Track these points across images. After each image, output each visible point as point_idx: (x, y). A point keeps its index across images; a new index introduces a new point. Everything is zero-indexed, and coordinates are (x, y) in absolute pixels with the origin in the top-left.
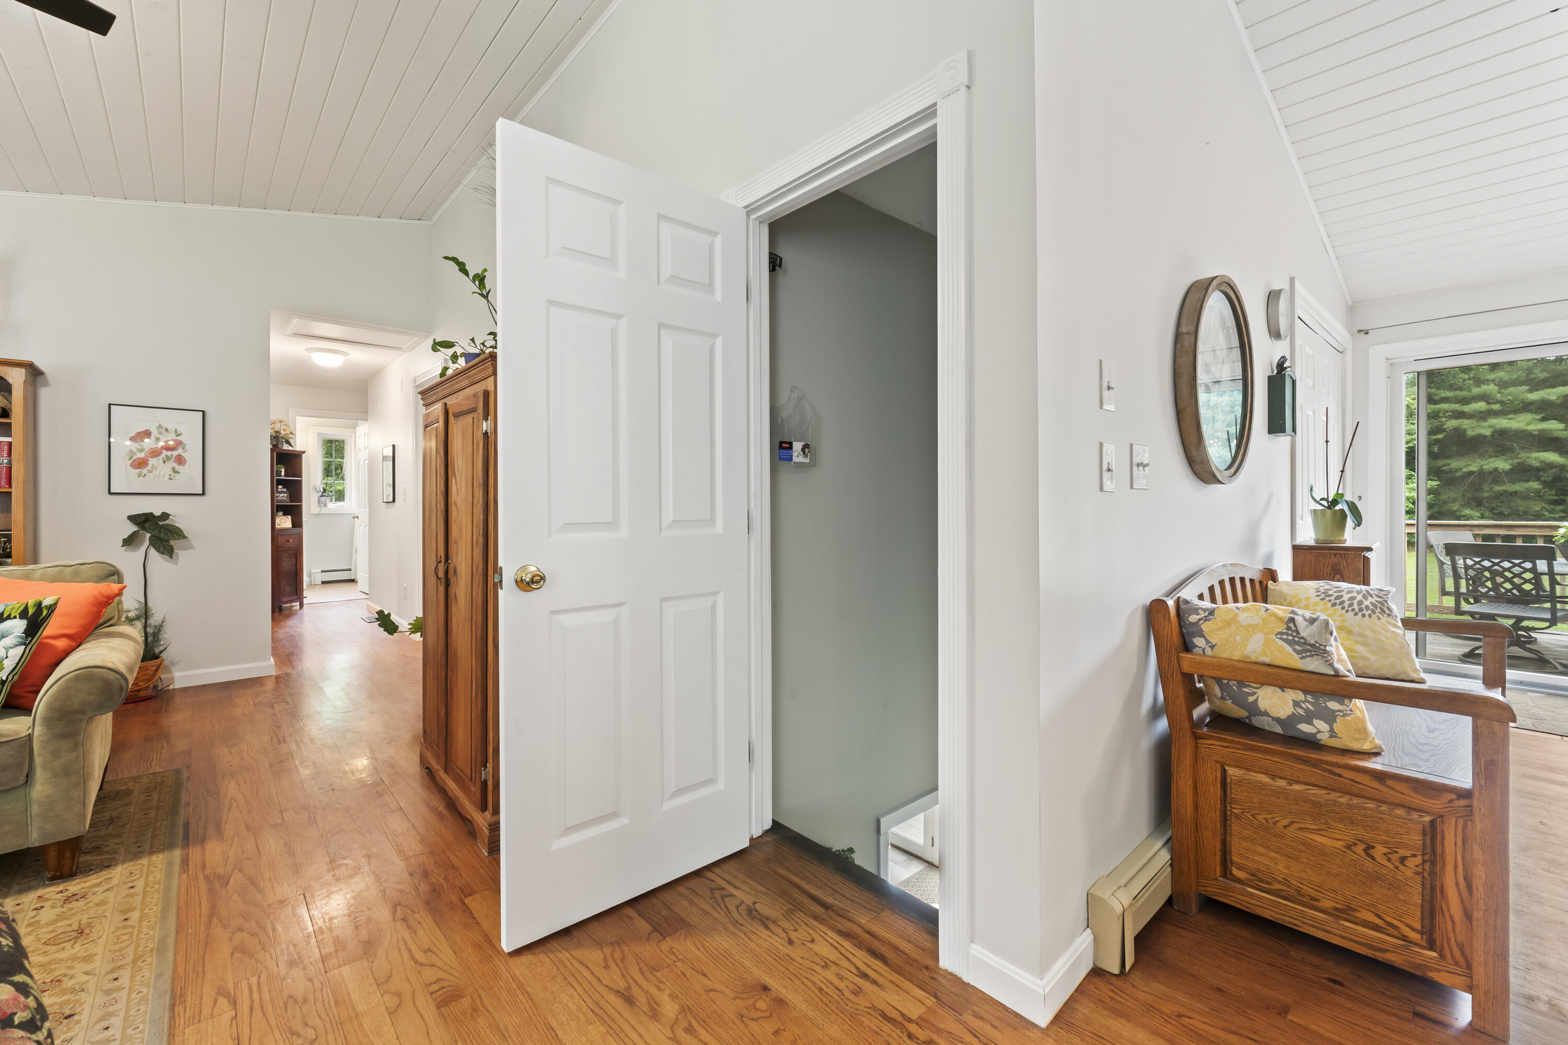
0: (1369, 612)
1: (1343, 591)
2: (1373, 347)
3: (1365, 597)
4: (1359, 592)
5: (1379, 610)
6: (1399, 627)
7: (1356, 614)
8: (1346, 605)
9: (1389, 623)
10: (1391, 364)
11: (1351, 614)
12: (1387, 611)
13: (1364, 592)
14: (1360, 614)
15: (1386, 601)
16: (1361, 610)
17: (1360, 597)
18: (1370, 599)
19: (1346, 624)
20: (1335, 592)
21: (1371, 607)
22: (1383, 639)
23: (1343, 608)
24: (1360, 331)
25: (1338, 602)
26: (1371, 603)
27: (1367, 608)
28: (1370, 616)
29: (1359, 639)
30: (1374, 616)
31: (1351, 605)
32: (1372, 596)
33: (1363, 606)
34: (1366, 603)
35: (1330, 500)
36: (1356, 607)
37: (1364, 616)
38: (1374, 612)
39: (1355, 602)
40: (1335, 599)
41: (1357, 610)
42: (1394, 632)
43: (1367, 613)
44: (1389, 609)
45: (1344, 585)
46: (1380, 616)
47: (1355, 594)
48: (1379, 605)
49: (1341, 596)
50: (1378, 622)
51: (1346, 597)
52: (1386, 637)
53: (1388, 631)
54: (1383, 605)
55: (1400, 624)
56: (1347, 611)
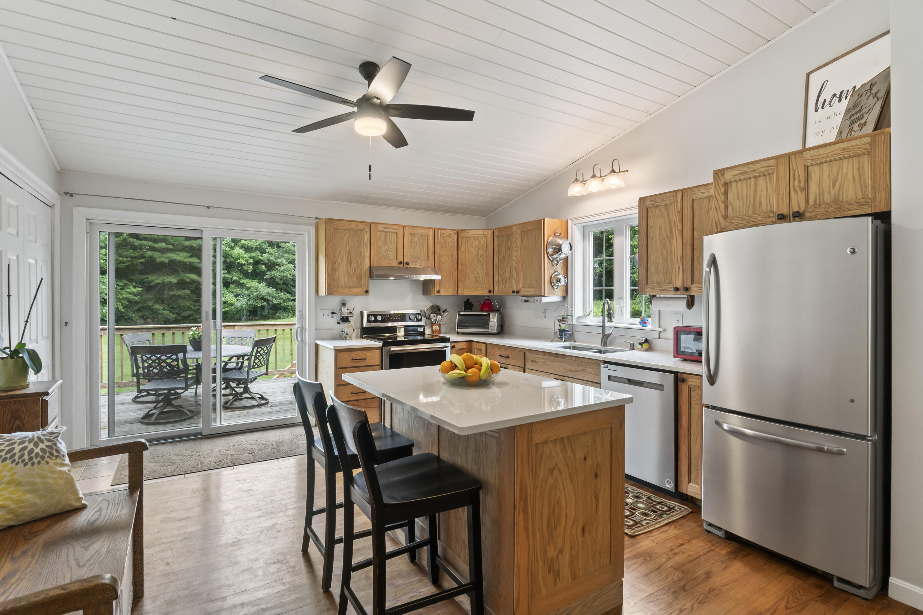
0: (39, 459)
1: (15, 443)
2: (76, 207)
3: (36, 445)
4: (30, 441)
5: (48, 454)
6: (66, 465)
7: (25, 465)
8: (16, 458)
9: (56, 464)
10: (90, 223)
11: (21, 465)
12: (55, 454)
13: (36, 439)
14: (30, 463)
15: (55, 444)
16: (31, 459)
17: (31, 446)
18: (42, 446)
19: (16, 477)
20: (7, 446)
21: (41, 454)
22: (50, 481)
23: (13, 461)
24: (66, 193)
25: (8, 456)
26: (42, 450)
27: (37, 455)
28: (39, 463)
29: (28, 488)
30: (43, 462)
31: (22, 456)
32: (42, 442)
33: (33, 455)
34: (37, 450)
35: (12, 349)
36: (26, 457)
37: (33, 464)
38: (43, 458)
39: (26, 452)
40: (6, 454)
41: (27, 461)
42: (61, 471)
43: (35, 461)
44: (58, 451)
45: (18, 435)
46: (49, 460)
47: (26, 444)
48: (48, 450)
49: (14, 449)
50: (46, 467)
51: (17, 448)
52: (53, 478)
53: (54, 472)
54: (52, 448)
55: (67, 461)
56: (17, 464)
